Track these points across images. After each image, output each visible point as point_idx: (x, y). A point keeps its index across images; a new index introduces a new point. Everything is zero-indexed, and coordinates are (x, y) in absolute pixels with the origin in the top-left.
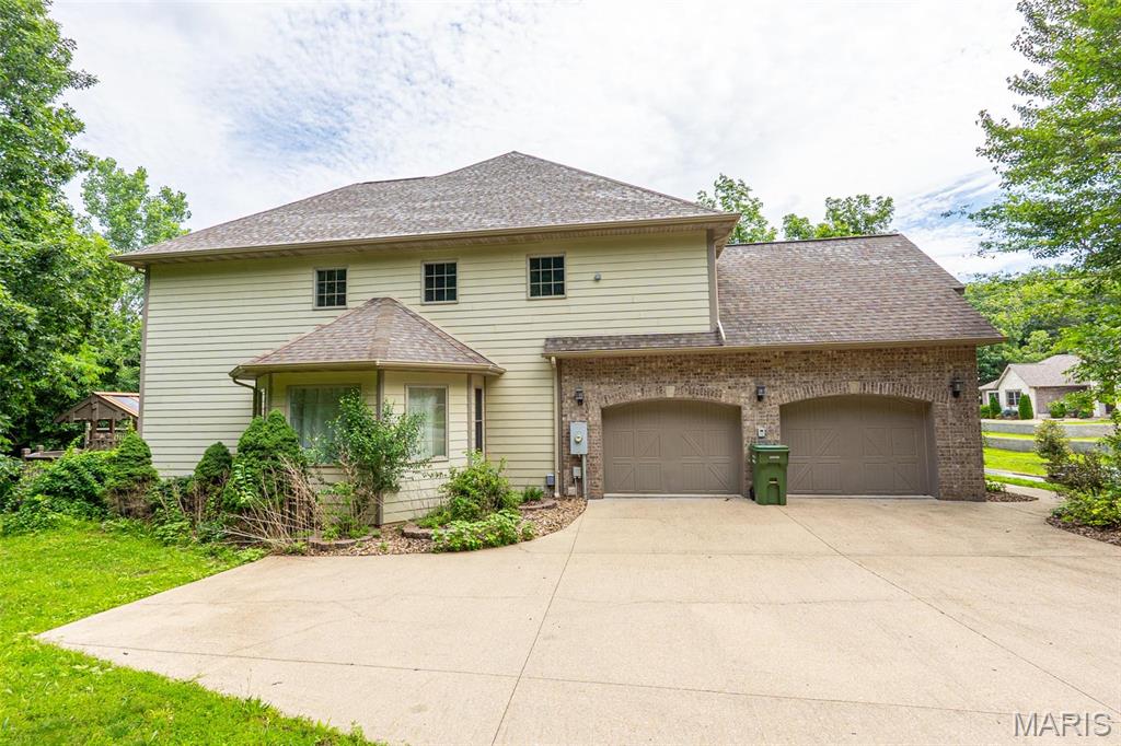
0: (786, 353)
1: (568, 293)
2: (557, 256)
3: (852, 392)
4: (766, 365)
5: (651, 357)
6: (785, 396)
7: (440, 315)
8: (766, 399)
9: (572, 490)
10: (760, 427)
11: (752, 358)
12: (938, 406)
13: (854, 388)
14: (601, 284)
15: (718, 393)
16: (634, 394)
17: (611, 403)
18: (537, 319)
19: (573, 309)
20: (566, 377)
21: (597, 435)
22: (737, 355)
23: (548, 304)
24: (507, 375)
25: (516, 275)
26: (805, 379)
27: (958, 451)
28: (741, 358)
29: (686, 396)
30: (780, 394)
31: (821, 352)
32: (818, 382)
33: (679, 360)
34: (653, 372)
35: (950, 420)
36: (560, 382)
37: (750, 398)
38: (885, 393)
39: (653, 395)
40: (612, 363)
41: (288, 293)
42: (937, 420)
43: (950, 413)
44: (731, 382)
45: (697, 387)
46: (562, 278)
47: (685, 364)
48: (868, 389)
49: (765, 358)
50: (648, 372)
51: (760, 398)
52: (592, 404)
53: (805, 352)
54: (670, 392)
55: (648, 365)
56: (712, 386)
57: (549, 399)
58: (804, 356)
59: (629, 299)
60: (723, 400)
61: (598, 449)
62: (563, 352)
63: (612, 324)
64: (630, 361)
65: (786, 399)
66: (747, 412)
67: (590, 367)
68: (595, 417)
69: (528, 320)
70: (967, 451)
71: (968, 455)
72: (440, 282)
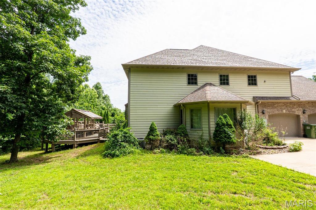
1: (258, 85)
2: (251, 75)
4: (304, 105)
5: (279, 102)
8: (305, 114)
10: (304, 120)
14: (266, 83)
15: (294, 112)
16: (276, 112)
17: (271, 114)
18: (250, 91)
19: (259, 89)
20: (259, 107)
23: (252, 87)
25: (244, 80)
26: (312, 109)
28: (299, 103)
29: (288, 112)
30: (308, 112)
33: (286, 103)
34: (280, 106)
37: (302, 113)
39: (280, 112)
40: (270, 103)
41: (178, 80)
44: (297, 109)
45: (290, 110)
46: (256, 81)
47: (287, 104)
49: (304, 103)
50: (279, 106)
52: (266, 114)
54: (284, 111)
55: (279, 104)
56: (293, 110)
58: (312, 103)
59: (272, 87)
60: (296, 113)
64: (274, 103)
65: (309, 114)
66: (301, 116)
67: (265, 104)
69: (248, 91)
72: (224, 80)
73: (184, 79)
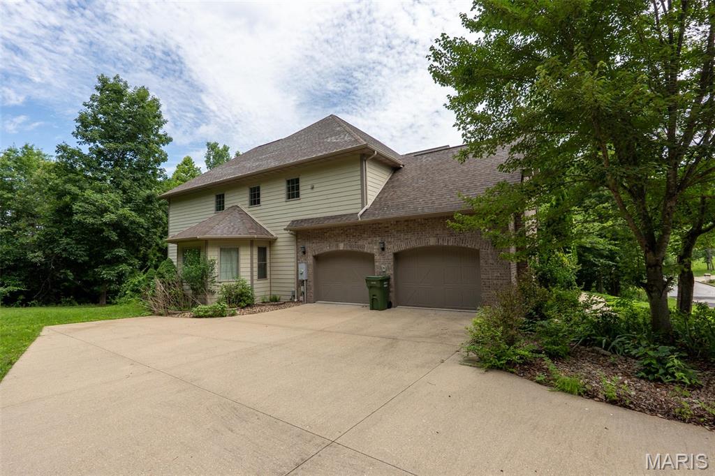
0: (397, 222)
1: (301, 196)
2: (297, 178)
3: (431, 244)
4: (387, 229)
5: (333, 228)
6: (396, 247)
7: (254, 212)
8: (386, 250)
9: (301, 298)
10: (384, 265)
11: (380, 226)
12: (483, 252)
13: (432, 242)
14: (315, 190)
15: (363, 247)
16: (326, 248)
17: (317, 253)
18: (289, 211)
19: (304, 204)
20: (299, 240)
21: (311, 270)
22: (373, 224)
23: (294, 202)
24: (279, 240)
25: (281, 189)
26: (406, 237)
27: (495, 282)
28: (374, 226)
29: (349, 249)
30: (394, 246)
31: (415, 220)
32: (413, 238)
33: (345, 229)
34: (335, 236)
35: (491, 261)
36: (297, 243)
37: (378, 249)
38: (450, 244)
39: (334, 249)
40: (317, 231)
42: (481, 261)
43: (490, 256)
44: (370, 240)
45: (353, 244)
46: (299, 190)
47: (348, 231)
48: (441, 242)
49: (386, 225)
50: (332, 236)
51: (383, 249)
52: (309, 254)
53: (406, 221)
54: (341, 247)
55: (332, 232)
56: (360, 243)
57: (293, 252)
58: (406, 223)
59: (325, 197)
60: (365, 250)
61: (311, 279)
62: (299, 227)
63: (319, 211)
64: (325, 231)
65: (396, 249)
66: (377, 257)
67: (309, 234)
68: (310, 260)
69: (285, 212)
70: (501, 282)
71: (502, 284)
72: (255, 196)
73: (211, 203)
